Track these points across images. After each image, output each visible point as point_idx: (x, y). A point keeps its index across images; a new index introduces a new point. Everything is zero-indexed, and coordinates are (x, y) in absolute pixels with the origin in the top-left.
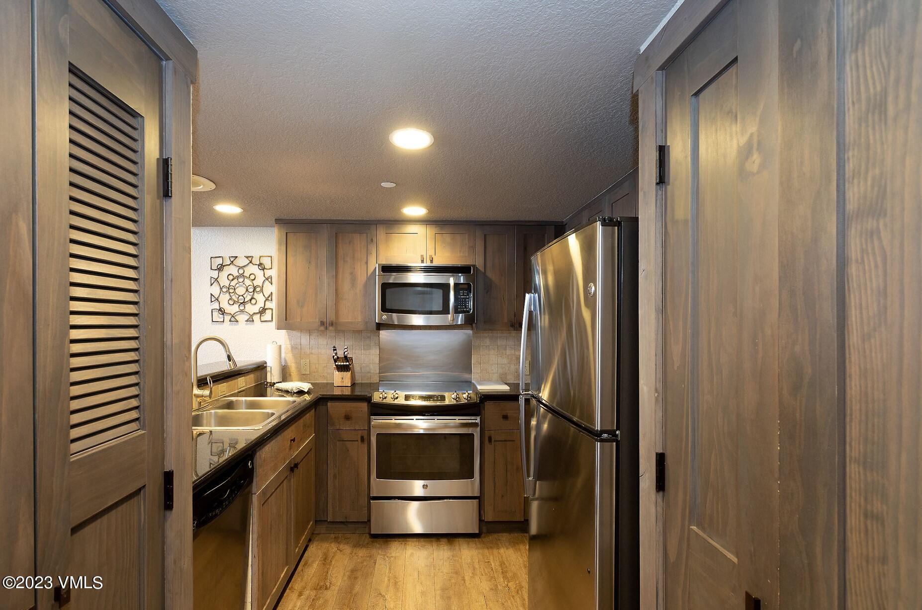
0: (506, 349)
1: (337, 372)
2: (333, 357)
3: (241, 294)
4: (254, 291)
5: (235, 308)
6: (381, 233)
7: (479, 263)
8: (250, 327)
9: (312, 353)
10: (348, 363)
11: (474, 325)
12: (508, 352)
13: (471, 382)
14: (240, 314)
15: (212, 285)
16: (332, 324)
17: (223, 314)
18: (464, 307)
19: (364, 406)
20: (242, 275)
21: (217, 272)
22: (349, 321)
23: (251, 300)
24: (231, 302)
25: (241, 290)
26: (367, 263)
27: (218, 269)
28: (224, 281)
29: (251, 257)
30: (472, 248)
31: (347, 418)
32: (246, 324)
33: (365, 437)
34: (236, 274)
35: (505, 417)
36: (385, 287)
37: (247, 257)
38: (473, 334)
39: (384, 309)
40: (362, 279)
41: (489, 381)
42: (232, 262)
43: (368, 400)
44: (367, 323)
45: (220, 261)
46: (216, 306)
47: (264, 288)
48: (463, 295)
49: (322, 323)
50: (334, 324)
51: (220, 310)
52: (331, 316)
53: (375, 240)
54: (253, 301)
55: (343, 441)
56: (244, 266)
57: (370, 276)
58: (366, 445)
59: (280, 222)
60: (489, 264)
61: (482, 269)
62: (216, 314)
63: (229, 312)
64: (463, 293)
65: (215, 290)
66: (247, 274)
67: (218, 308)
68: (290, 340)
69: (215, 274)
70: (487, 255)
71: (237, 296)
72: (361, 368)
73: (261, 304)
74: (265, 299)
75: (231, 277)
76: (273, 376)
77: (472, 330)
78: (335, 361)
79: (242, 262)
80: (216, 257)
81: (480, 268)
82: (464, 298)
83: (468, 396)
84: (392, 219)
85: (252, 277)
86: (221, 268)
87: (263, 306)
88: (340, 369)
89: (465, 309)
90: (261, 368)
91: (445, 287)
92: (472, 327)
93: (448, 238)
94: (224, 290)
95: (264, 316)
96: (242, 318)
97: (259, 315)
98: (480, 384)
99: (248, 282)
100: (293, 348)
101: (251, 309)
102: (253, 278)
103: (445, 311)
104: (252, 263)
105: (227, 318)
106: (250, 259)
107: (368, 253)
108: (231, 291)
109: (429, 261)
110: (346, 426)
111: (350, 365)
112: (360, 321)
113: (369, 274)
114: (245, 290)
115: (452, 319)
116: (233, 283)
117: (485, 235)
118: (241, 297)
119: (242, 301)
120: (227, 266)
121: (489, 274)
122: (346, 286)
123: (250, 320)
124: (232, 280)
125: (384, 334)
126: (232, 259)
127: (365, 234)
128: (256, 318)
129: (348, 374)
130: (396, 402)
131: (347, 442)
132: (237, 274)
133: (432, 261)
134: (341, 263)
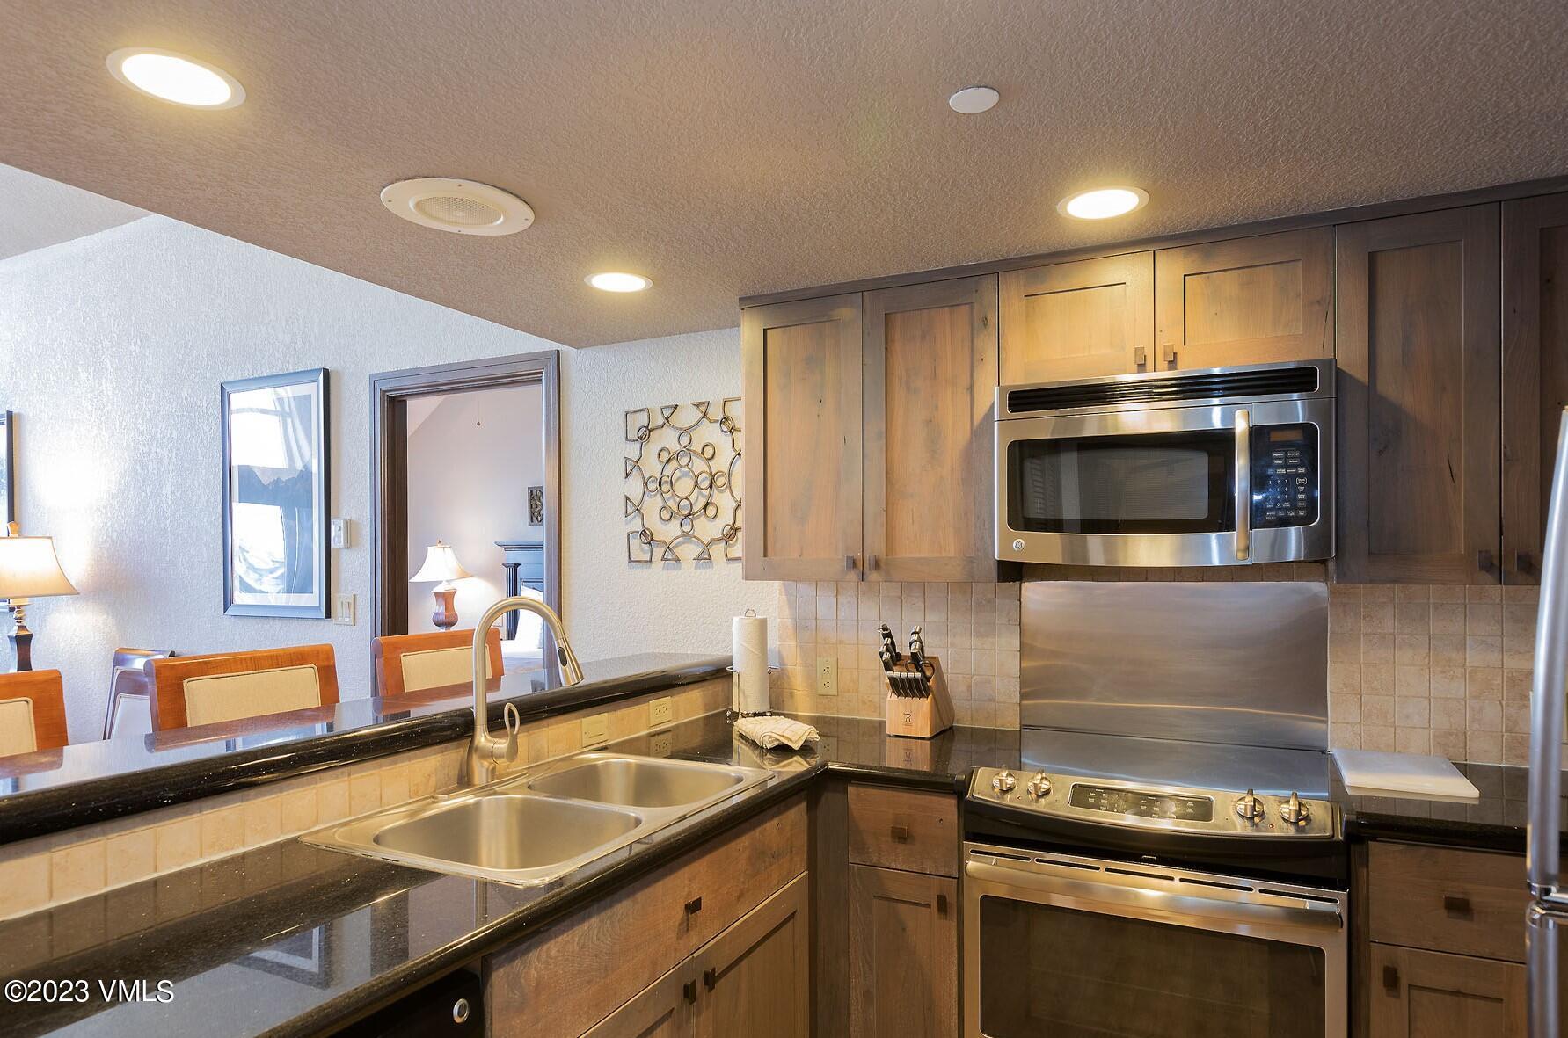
0: (1462, 647)
1: (895, 697)
2: (881, 654)
3: (684, 495)
4: (711, 486)
5: (670, 531)
6: (1010, 298)
7: (1351, 354)
8: (704, 573)
9: (841, 642)
10: (918, 675)
11: (1331, 565)
12: (1473, 657)
13: (1323, 752)
14: (684, 543)
15: (627, 475)
16: (877, 565)
17: (649, 543)
18: (1287, 504)
19: (947, 806)
20: (687, 450)
21: (638, 445)
22: (922, 556)
23: (705, 508)
24: (666, 515)
25: (684, 486)
26: (971, 388)
27: (640, 438)
28: (652, 467)
29: (704, 403)
30: (1324, 308)
31: (902, 836)
32: (697, 567)
33: (952, 899)
34: (675, 447)
35: (1459, 907)
36: (1021, 452)
37: (698, 405)
38: (1332, 593)
39: (1021, 519)
40: (956, 435)
41: (1393, 752)
42: (667, 419)
43: (959, 790)
44: (970, 561)
45: (642, 420)
46: (637, 525)
47: (732, 478)
48: (1286, 466)
49: (853, 564)
50: (882, 565)
51: (643, 533)
52: (876, 546)
53: (993, 320)
54: (711, 511)
55: (889, 899)
56: (690, 428)
57: (981, 423)
58: (955, 924)
59: (751, 302)
60: (1389, 351)
61: (1361, 374)
62: (635, 543)
63: (662, 538)
64: (1286, 458)
65: (634, 487)
66: (696, 447)
67: (640, 529)
68: (792, 605)
69: (633, 450)
70: (1383, 321)
71: (678, 500)
72: (969, 687)
73: (726, 518)
74: (735, 505)
75: (665, 456)
76: (745, 697)
77: (1326, 581)
78: (888, 667)
79: (688, 416)
80: (635, 412)
81: (1352, 372)
82: (1287, 476)
83: (1298, 813)
84: (1045, 250)
85: (708, 452)
86: (645, 435)
87: (731, 523)
88: (899, 687)
89: (1292, 513)
90: (720, 673)
91: (1217, 444)
92: (1327, 570)
93: (1230, 283)
94: (652, 486)
95: (733, 546)
96: (689, 551)
97: (723, 544)
98: (1357, 765)
99: (699, 465)
100: (799, 627)
101: (709, 529)
102: (710, 456)
103: (1220, 519)
104: (708, 419)
105: (658, 552)
106: (703, 409)
107: (974, 359)
108: (666, 487)
109: (1161, 362)
110: (896, 860)
111: (928, 679)
112: (953, 555)
113: (976, 422)
114: (693, 483)
115: (1242, 546)
116: (669, 470)
117: (1372, 258)
118: (684, 502)
119: (686, 512)
120: (658, 430)
121: (1389, 387)
122: (912, 458)
123: (704, 558)
124: (668, 462)
125: (1033, 592)
126: (667, 414)
127: (965, 308)
128: (717, 551)
129: (923, 706)
130: (1042, 807)
131: (899, 904)
132: (678, 448)
133: (1172, 364)
134: (899, 395)
